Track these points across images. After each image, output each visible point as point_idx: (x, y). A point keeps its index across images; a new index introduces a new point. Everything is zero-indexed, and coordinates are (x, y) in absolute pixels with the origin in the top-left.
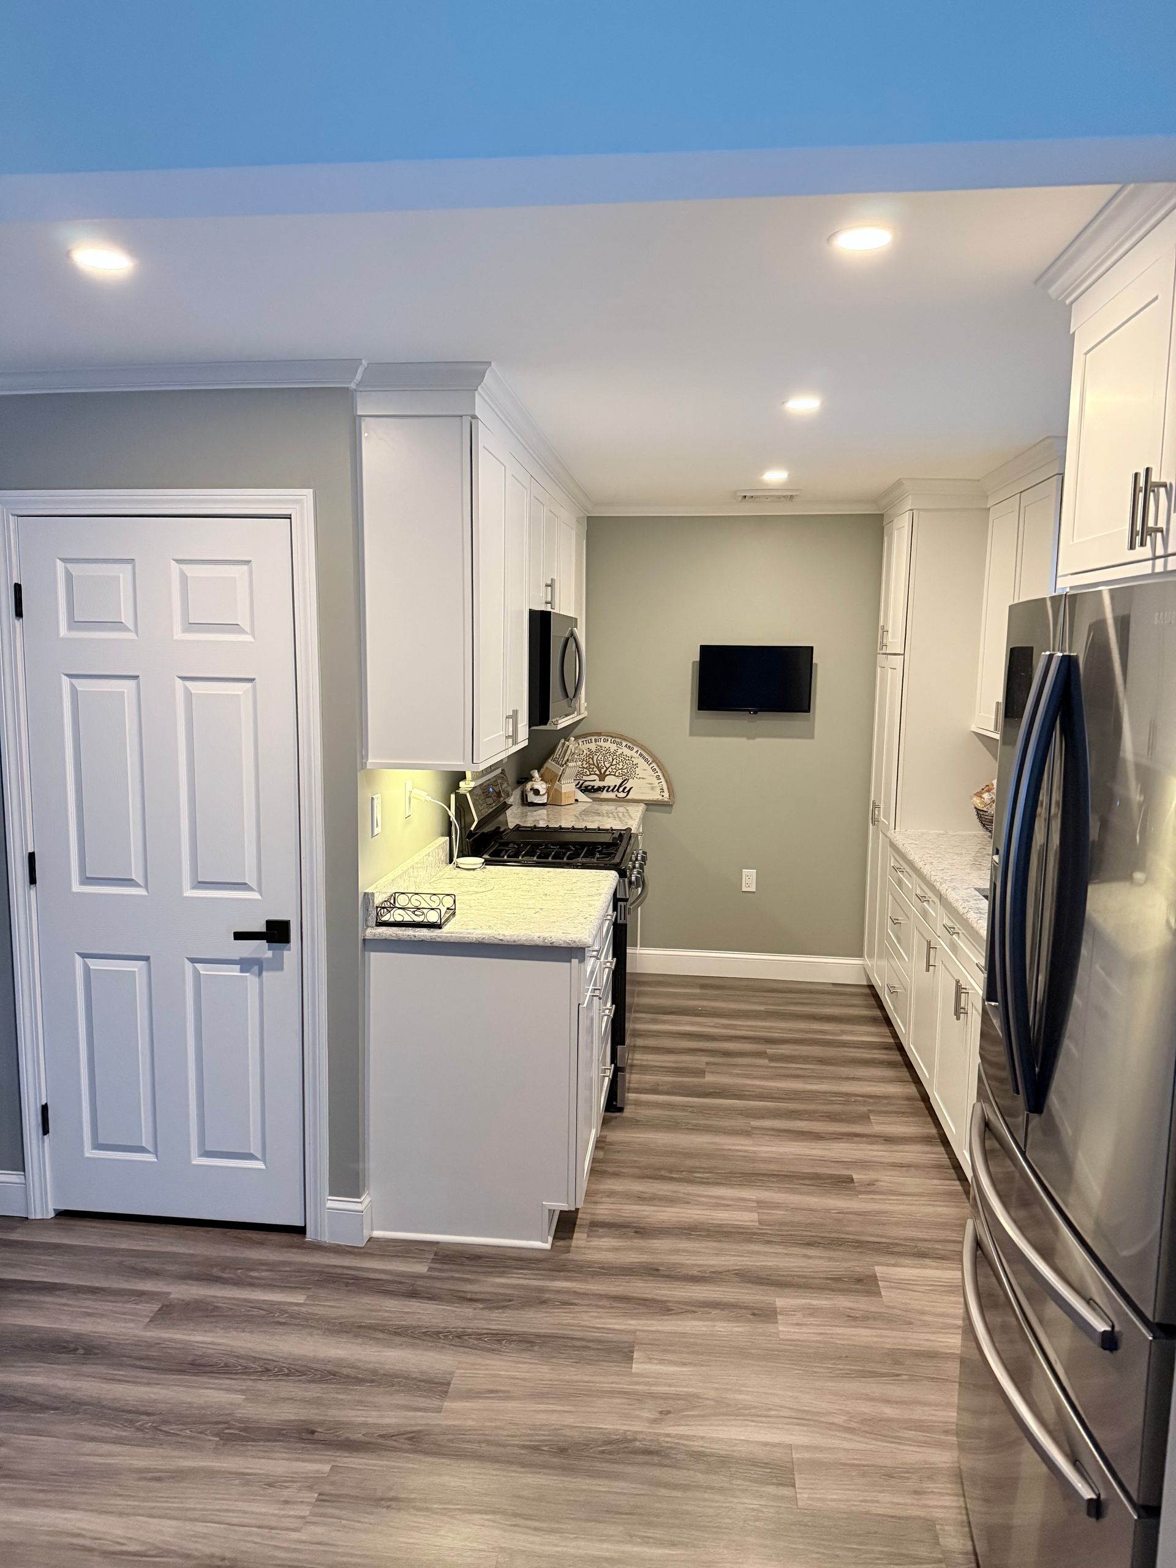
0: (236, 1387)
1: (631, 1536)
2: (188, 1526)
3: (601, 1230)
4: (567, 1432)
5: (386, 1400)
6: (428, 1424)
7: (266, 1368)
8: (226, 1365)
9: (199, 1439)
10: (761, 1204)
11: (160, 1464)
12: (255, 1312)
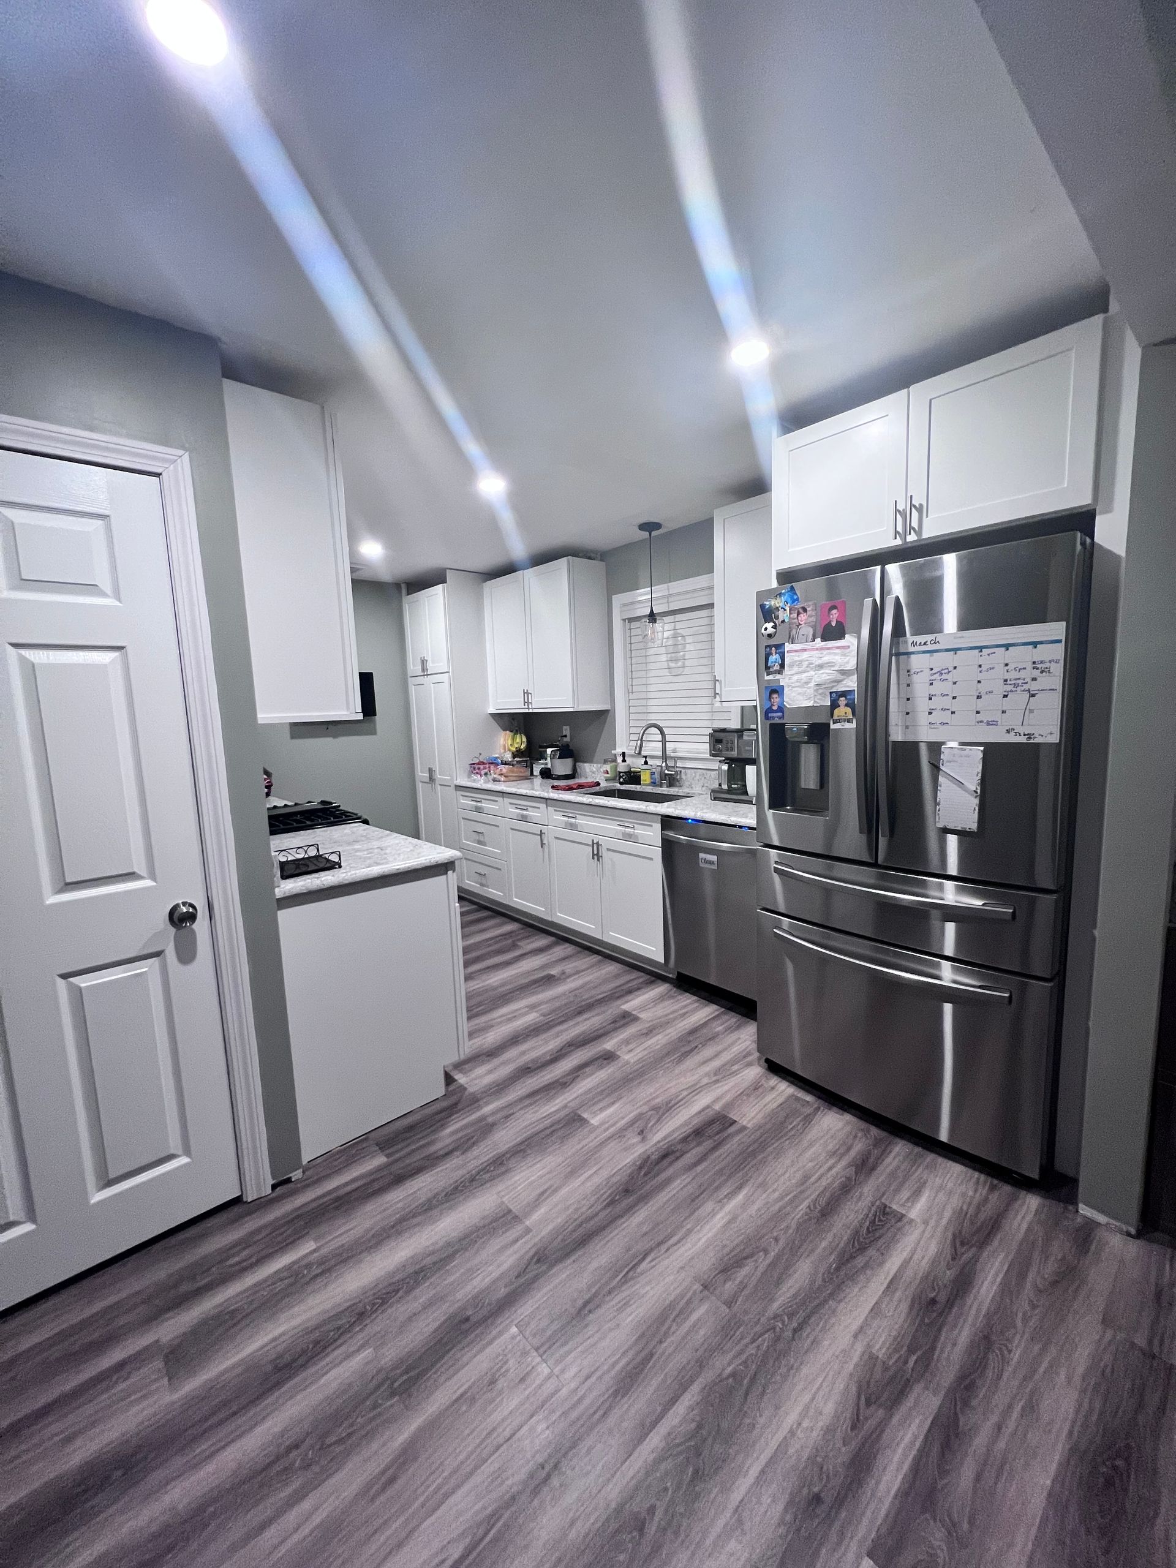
0: (352, 1349)
1: (720, 1201)
2: (477, 1479)
3: (467, 1066)
4: (614, 1180)
5: (484, 1255)
6: (535, 1244)
7: (358, 1314)
8: (316, 1343)
9: (380, 1414)
10: (532, 1007)
11: (373, 1468)
12: (280, 1286)
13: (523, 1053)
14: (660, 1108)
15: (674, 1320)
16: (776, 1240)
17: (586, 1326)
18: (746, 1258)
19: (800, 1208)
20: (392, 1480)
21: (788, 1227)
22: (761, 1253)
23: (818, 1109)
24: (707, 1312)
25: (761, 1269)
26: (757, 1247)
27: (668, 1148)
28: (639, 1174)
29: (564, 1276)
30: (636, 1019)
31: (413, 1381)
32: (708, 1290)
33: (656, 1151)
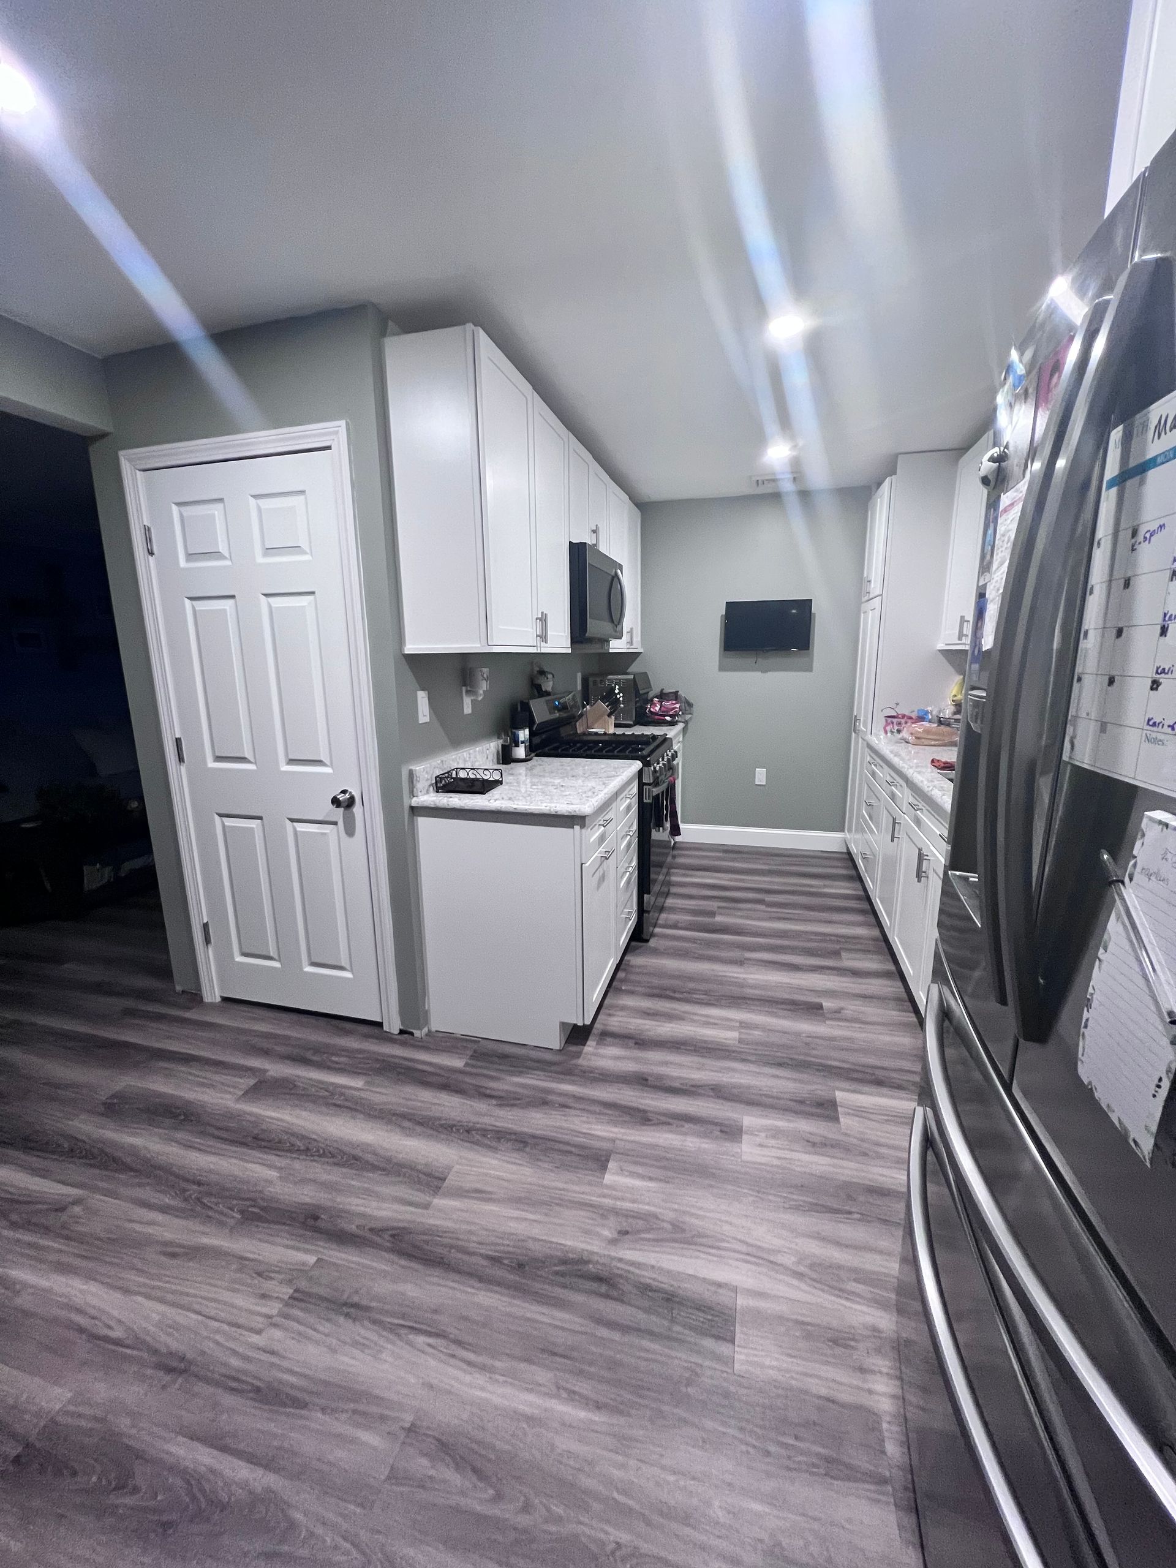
0: (277, 1164)
2: (173, 1313)
3: (608, 1039)
4: (532, 1245)
5: (388, 1190)
6: (412, 1222)
7: (308, 1147)
8: (279, 1141)
9: (226, 1214)
11: (184, 1238)
12: (322, 1093)
13: (666, 1063)
14: (683, 1231)
15: (355, 1412)
16: (527, 1508)
17: (328, 1320)
18: (475, 1470)
19: (610, 1530)
20: (174, 1255)
21: (559, 1520)
22: (491, 1492)
23: (883, 1481)
24: (375, 1449)
25: (463, 1502)
26: (499, 1480)
27: (621, 1276)
28: (555, 1265)
29: (383, 1267)
30: (836, 1119)
31: (259, 1218)
32: (407, 1437)
33: (603, 1264)
